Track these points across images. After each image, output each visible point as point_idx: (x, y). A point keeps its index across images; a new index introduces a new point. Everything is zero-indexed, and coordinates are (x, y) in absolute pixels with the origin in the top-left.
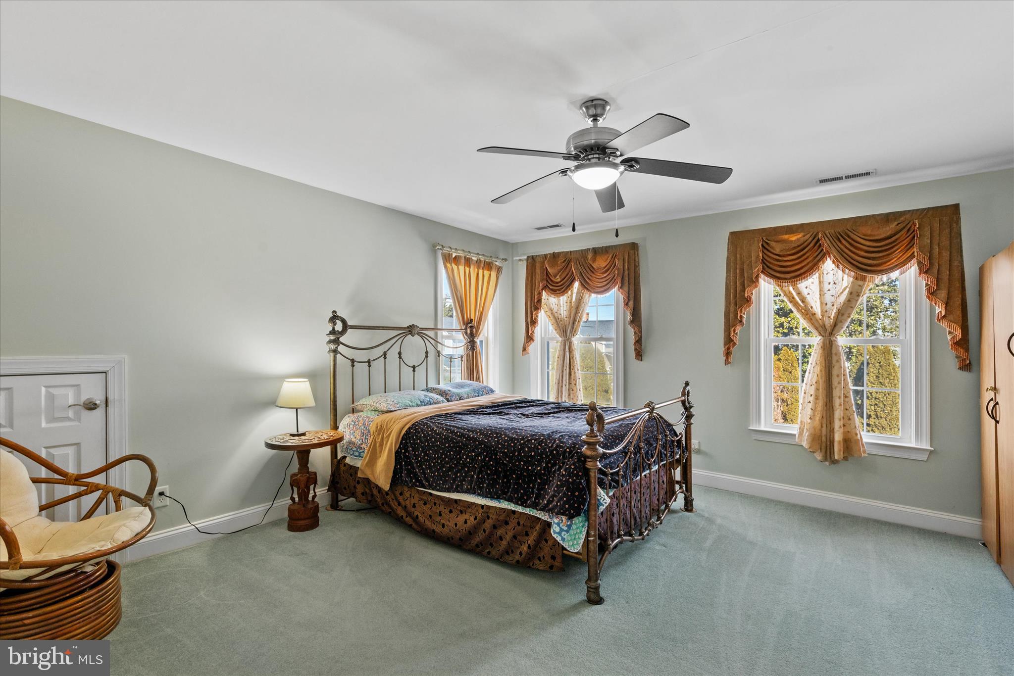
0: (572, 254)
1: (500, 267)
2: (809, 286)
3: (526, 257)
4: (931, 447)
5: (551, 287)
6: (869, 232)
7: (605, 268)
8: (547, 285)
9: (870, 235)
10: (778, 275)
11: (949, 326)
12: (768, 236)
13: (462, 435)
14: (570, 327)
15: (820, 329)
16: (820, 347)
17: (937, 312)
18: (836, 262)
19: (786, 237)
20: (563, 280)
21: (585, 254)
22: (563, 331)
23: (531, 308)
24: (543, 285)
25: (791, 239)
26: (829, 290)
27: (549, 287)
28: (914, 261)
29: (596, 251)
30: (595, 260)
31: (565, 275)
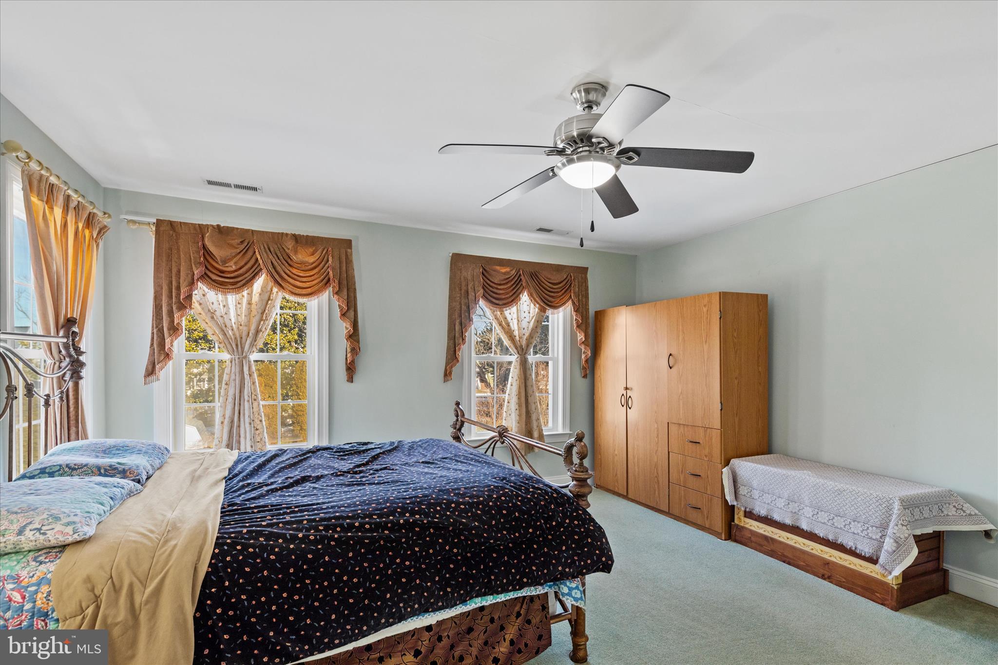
0: (255, 234)
1: (105, 227)
2: (511, 313)
3: (155, 221)
4: (570, 431)
5: (214, 277)
6: (549, 277)
7: (312, 264)
8: (205, 273)
9: (549, 279)
10: (494, 301)
11: (585, 348)
12: (486, 265)
13: (378, 526)
14: (248, 342)
15: (519, 348)
16: (519, 363)
17: (579, 339)
18: (531, 295)
19: (498, 268)
20: (240, 268)
21: (278, 239)
22: (237, 345)
23: (170, 305)
24: (201, 272)
25: (501, 270)
26: (525, 318)
27: (209, 277)
28: (570, 302)
29: (298, 240)
30: (297, 251)
31: (243, 263)
